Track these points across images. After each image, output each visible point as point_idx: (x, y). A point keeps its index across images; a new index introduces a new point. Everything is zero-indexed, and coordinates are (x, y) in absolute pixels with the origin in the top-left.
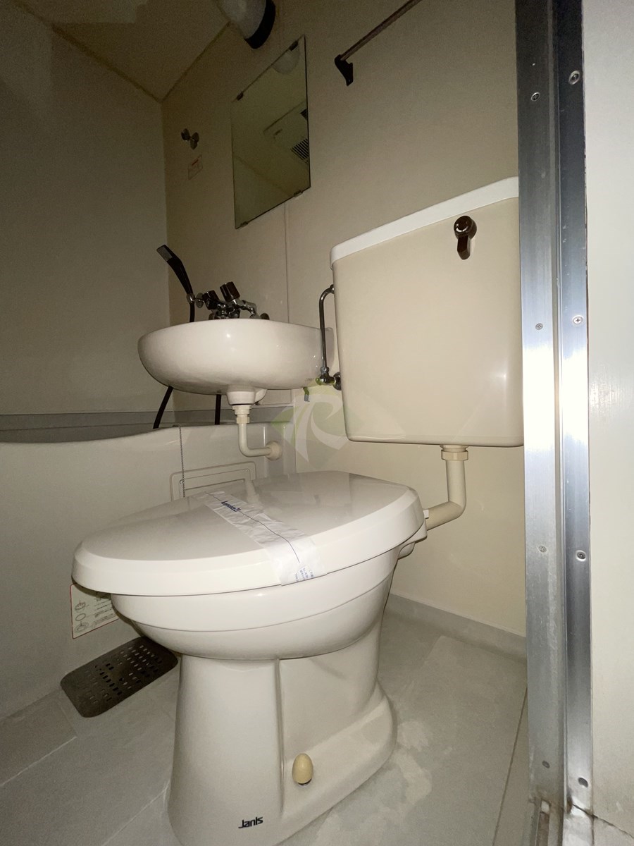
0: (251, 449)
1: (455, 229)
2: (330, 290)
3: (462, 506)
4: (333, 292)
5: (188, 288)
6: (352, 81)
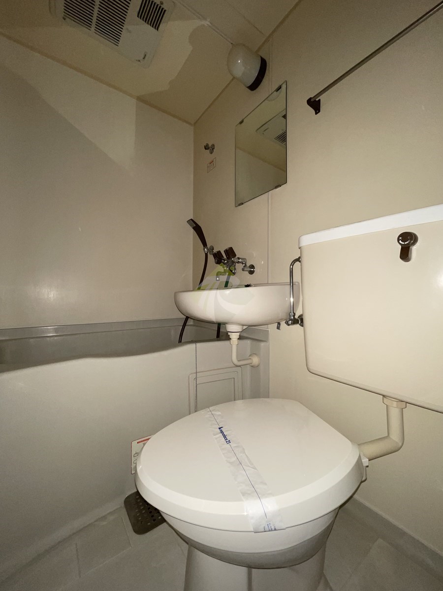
0: (239, 361)
1: (398, 240)
2: (298, 260)
3: (400, 444)
4: (300, 262)
5: (204, 243)
6: (319, 111)
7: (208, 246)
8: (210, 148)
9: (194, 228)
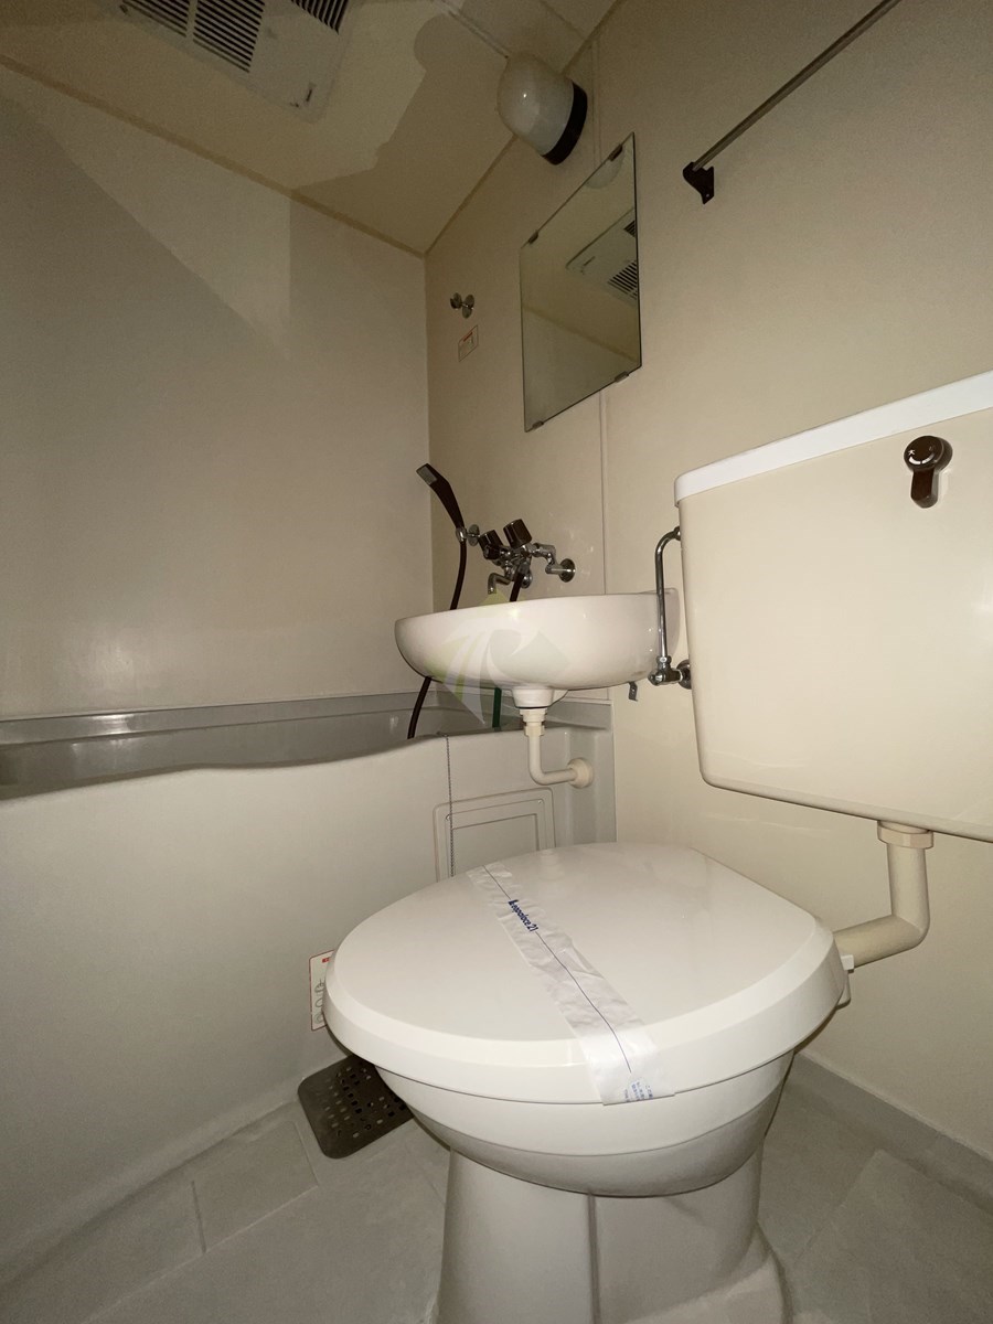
0: (546, 773)
1: (907, 457)
2: (675, 534)
3: (922, 930)
4: (679, 538)
5: (458, 520)
6: (712, 195)
7: (467, 526)
8: (463, 304)
9: (433, 486)
